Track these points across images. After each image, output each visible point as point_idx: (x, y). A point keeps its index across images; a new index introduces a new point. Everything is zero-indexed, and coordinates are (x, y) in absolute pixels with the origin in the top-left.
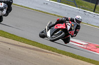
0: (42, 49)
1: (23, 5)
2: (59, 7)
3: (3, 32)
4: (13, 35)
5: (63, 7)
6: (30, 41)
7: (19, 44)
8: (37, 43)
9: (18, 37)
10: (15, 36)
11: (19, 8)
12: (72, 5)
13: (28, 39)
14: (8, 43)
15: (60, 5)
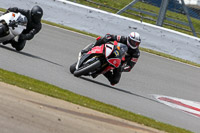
0: (126, 121)
1: (87, 30)
2: (159, 35)
3: (47, 85)
4: (65, 91)
5: (168, 35)
6: (101, 103)
7: (78, 111)
8: (115, 108)
9: (76, 95)
10: (70, 93)
11: (79, 36)
12: (186, 31)
13: (97, 99)
14: (56, 108)
15: (162, 31)
